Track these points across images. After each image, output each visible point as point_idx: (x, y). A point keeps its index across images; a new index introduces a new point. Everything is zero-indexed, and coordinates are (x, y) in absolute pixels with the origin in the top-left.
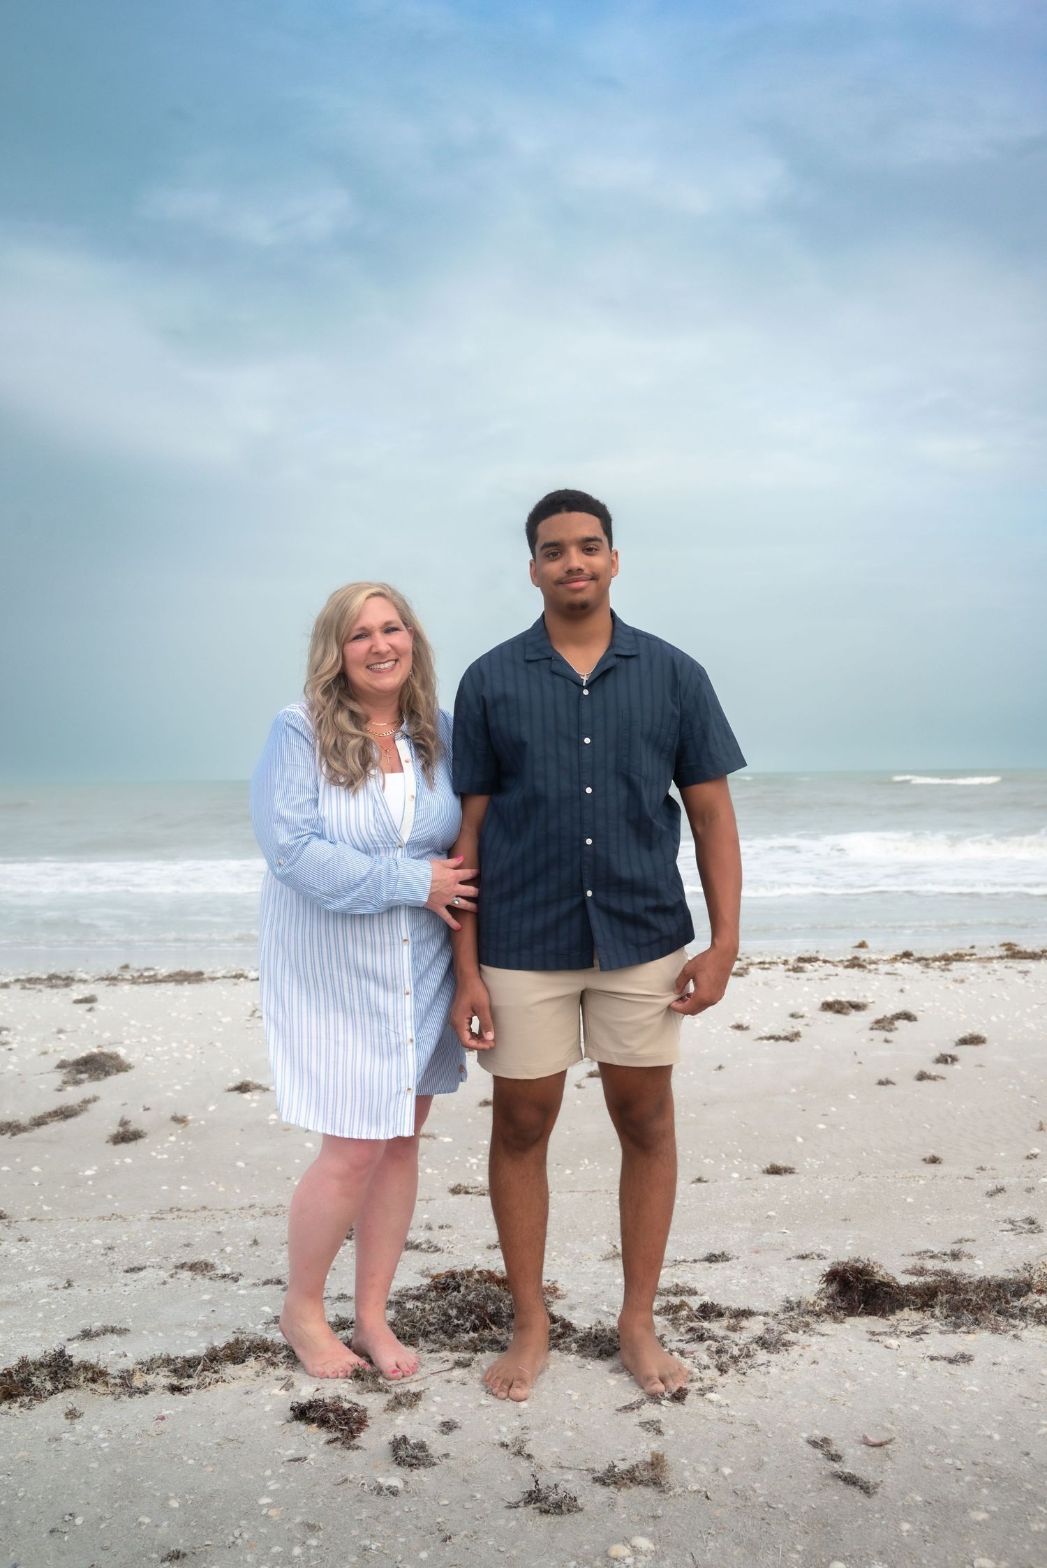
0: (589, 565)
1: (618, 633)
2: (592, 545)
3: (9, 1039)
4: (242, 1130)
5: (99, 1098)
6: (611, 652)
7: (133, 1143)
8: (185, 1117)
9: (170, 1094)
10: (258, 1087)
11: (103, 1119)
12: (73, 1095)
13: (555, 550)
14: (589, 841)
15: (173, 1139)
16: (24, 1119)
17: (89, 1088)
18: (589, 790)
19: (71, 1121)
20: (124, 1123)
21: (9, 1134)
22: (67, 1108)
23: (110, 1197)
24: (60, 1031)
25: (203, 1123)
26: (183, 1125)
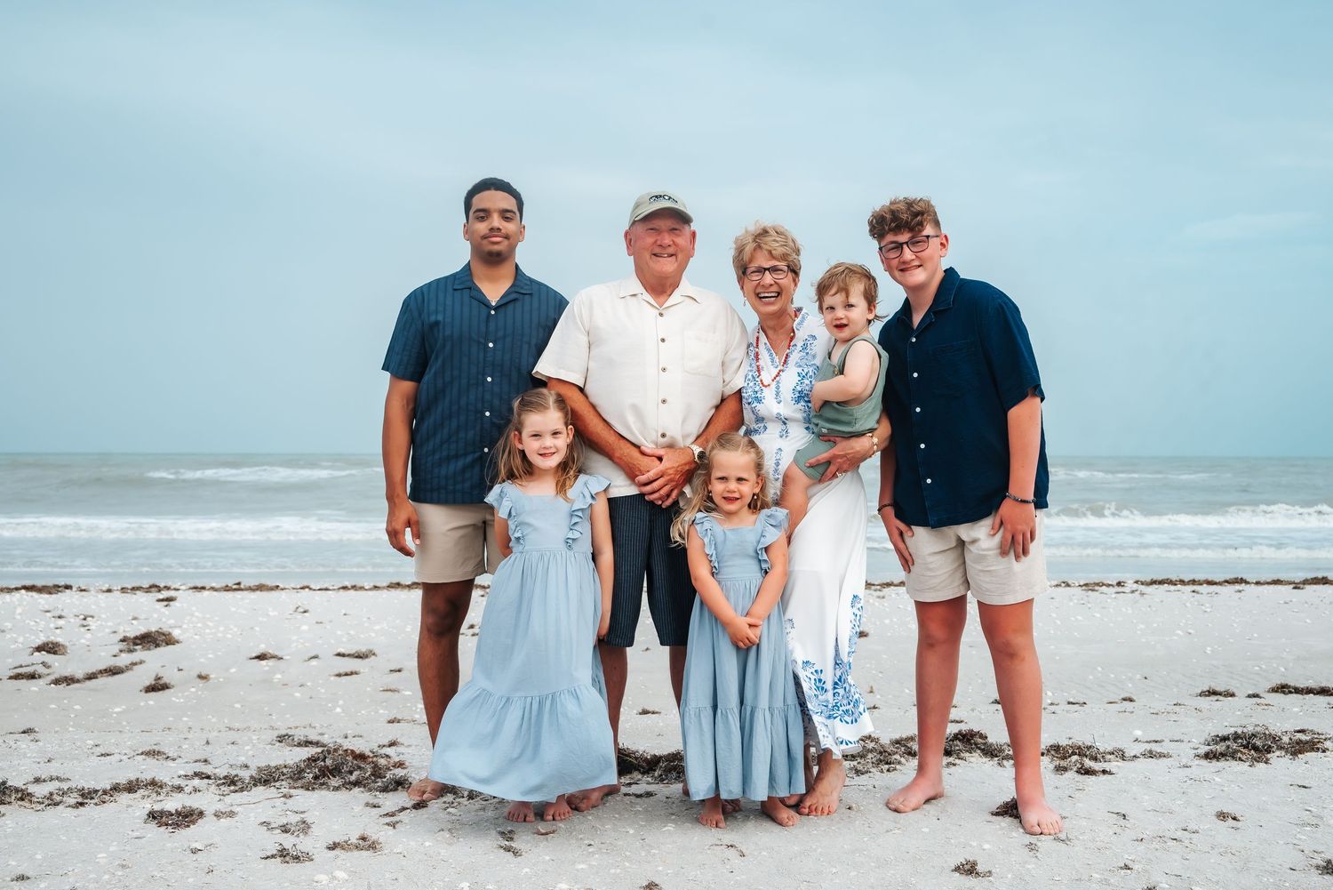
0: (505, 228)
1: (519, 277)
2: (508, 215)
3: (91, 623)
4: (251, 685)
5: (144, 662)
6: (513, 289)
7: (161, 692)
8: (208, 675)
9: (202, 660)
10: (273, 657)
11: (144, 676)
12: (125, 659)
13: (484, 214)
14: (488, 414)
15: (193, 690)
16: (79, 674)
17: (140, 654)
18: (489, 379)
19: (117, 677)
20: (158, 678)
21: (65, 684)
22: (115, 667)
23: (124, 723)
24: (135, 619)
25: (221, 680)
26: (205, 681)
